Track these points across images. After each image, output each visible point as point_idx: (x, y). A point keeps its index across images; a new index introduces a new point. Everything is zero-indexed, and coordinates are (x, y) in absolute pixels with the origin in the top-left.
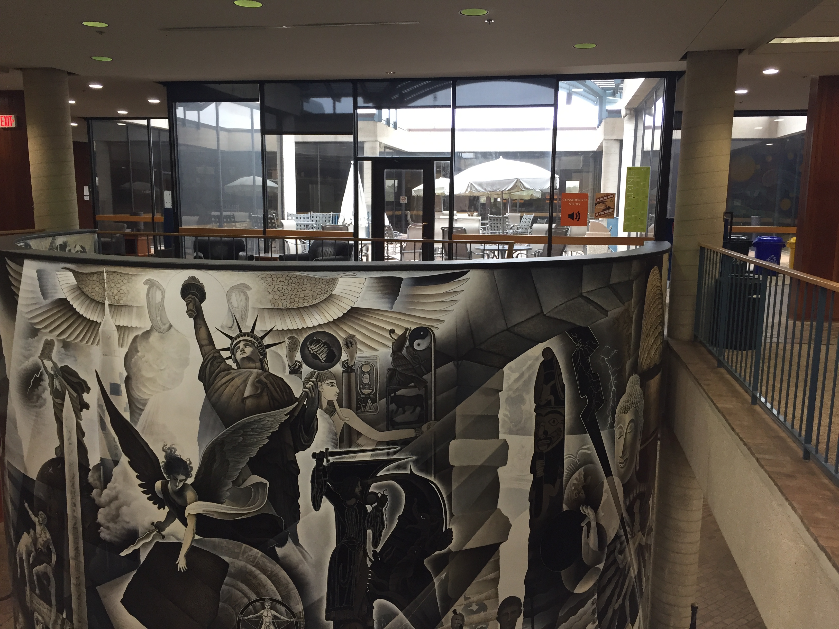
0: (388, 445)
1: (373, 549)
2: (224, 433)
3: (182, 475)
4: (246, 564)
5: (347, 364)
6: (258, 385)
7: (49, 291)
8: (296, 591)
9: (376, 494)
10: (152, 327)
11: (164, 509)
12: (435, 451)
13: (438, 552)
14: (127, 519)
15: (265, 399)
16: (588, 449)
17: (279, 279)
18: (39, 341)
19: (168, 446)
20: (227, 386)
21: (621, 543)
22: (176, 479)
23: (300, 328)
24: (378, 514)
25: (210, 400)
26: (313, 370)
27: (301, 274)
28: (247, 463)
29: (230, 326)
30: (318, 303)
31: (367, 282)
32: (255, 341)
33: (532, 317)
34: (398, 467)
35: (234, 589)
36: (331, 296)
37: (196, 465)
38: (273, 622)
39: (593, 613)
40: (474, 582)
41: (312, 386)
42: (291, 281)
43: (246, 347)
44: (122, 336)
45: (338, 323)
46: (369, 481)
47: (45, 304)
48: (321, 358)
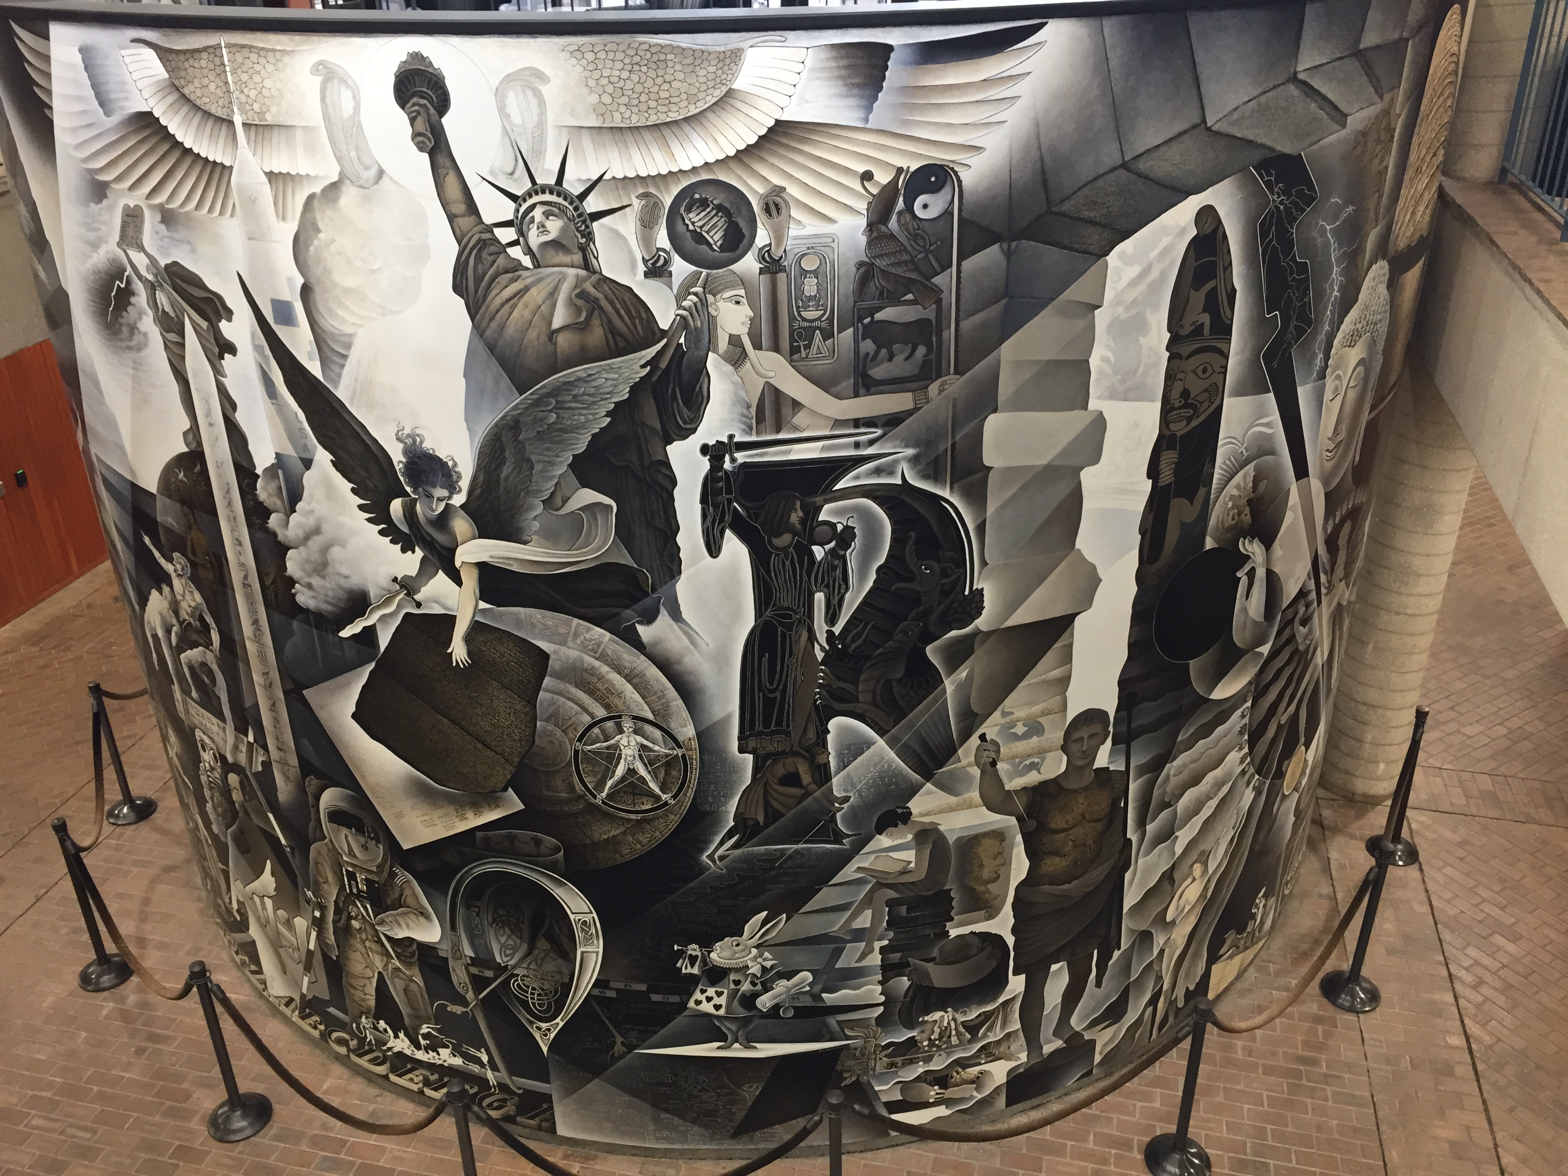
0: (857, 426)
1: (826, 628)
2: (517, 404)
3: (442, 487)
4: (583, 655)
5: (770, 255)
6: (580, 302)
7: (113, 96)
8: (680, 702)
9: (833, 526)
10: (342, 176)
11: (413, 552)
12: (953, 437)
13: (953, 633)
14: (344, 571)
15: (597, 335)
16: (1267, 425)
17: (611, 55)
18: (111, 208)
19: (407, 431)
20: (514, 306)
21: (1307, 606)
22: (430, 496)
23: (664, 172)
24: (836, 562)
25: (481, 335)
26: (694, 268)
27: (660, 41)
28: (569, 465)
29: (510, 170)
30: (701, 112)
31: (812, 58)
32: (566, 204)
33: (1181, 134)
34: (878, 471)
35: (562, 699)
36: (730, 93)
37: (466, 468)
38: (640, 756)
39: (1241, 733)
40: (1021, 685)
41: (695, 304)
42: (637, 59)
43: (547, 218)
44: (281, 196)
45: (746, 160)
46: (819, 499)
47: (108, 126)
48: (711, 241)
